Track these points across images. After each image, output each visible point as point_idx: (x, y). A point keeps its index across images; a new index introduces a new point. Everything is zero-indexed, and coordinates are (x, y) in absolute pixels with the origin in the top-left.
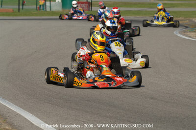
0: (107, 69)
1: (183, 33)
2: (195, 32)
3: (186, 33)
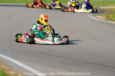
1: (94, 16)
2: (101, 15)
3: (96, 16)
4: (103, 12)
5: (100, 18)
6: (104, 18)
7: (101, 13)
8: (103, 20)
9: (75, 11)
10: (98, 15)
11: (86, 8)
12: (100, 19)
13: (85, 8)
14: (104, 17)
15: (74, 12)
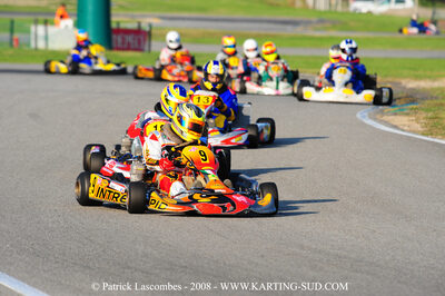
0: (216, 178)
1: (378, 116)
2: (407, 114)
3: (386, 118)
4: (413, 102)
5: (402, 123)
6: (418, 127)
7: (408, 103)
8: (414, 132)
9: (305, 97)
10: (395, 114)
11: (350, 85)
12: (403, 130)
13: (346, 84)
14: (417, 121)
15: (301, 98)
